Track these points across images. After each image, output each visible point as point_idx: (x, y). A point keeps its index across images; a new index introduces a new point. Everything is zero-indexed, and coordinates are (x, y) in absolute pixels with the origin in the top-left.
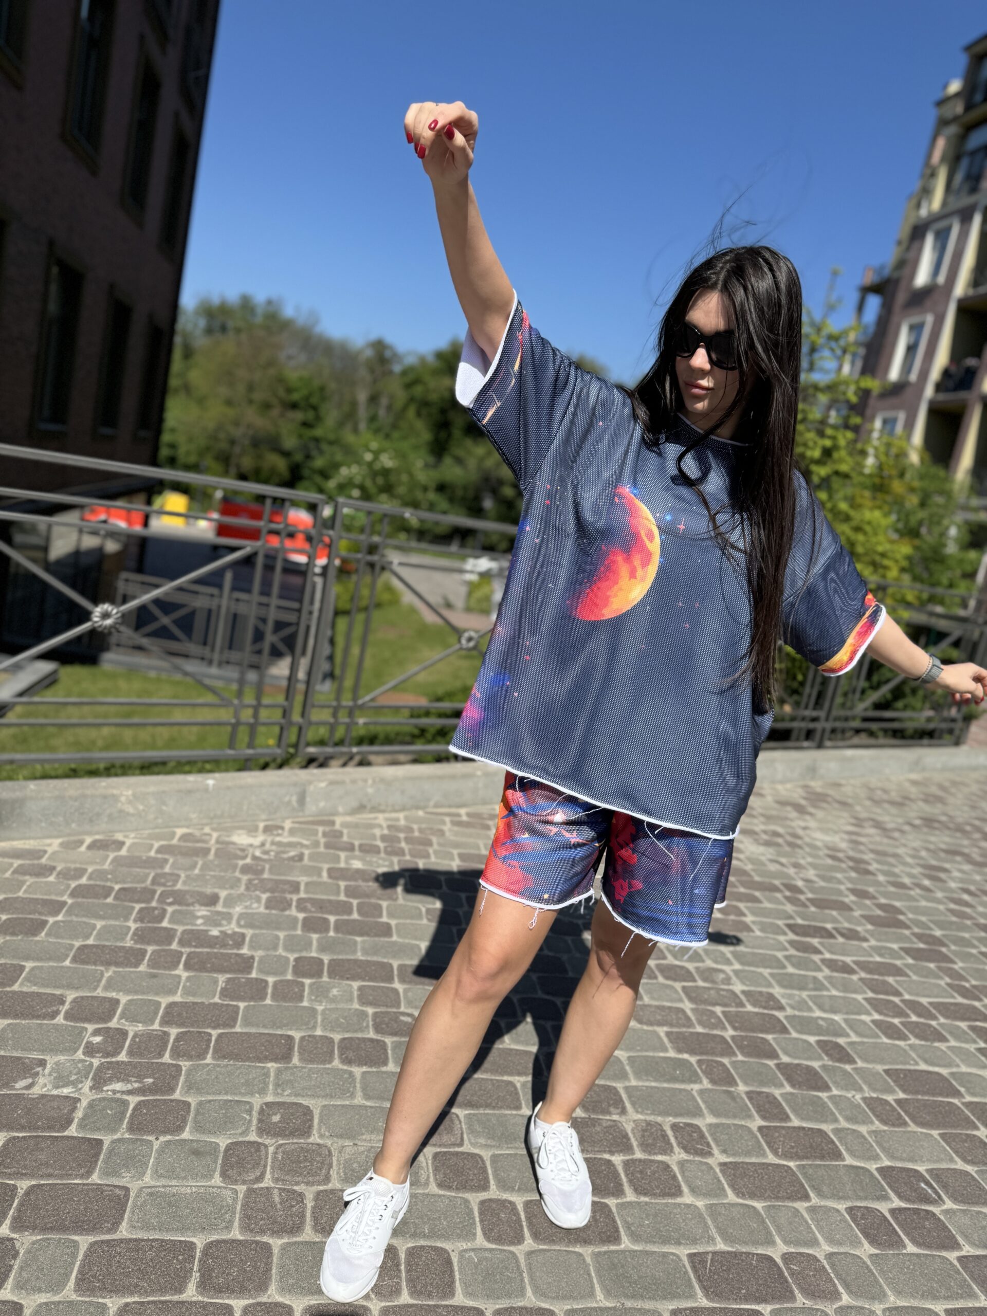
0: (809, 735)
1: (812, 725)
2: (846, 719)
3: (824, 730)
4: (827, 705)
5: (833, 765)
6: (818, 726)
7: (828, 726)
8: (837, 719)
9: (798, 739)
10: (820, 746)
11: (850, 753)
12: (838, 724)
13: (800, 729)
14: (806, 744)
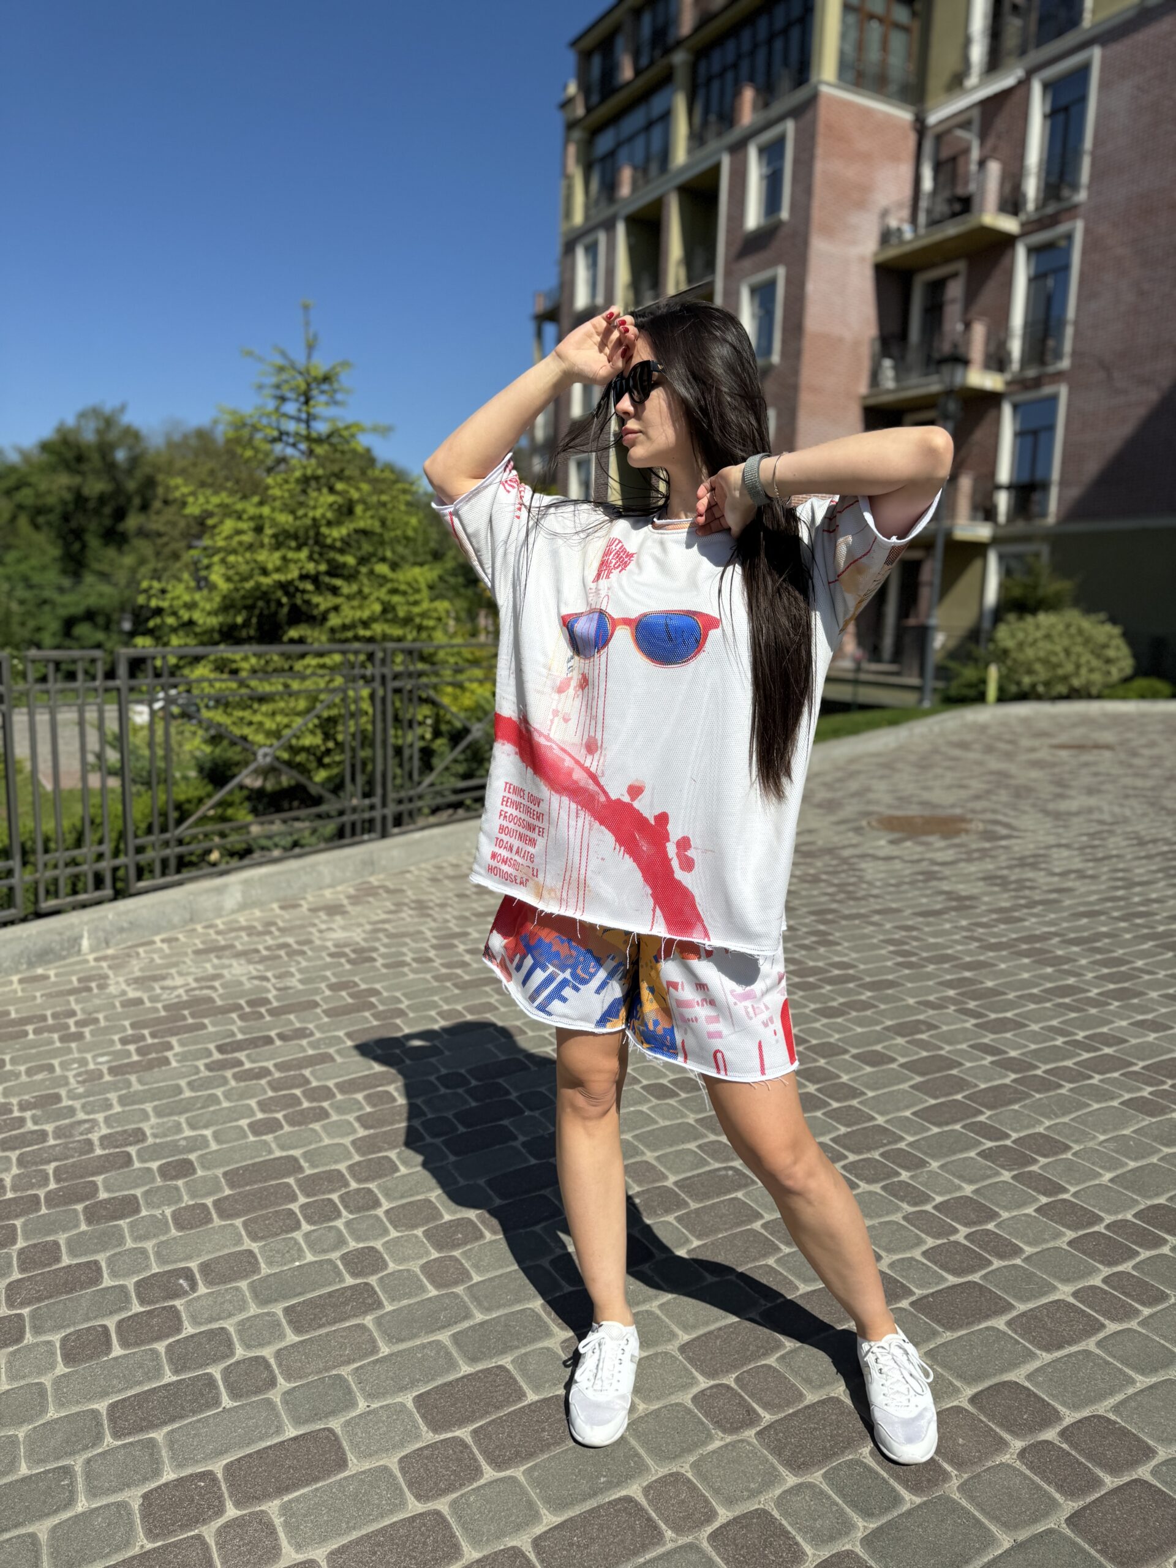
0: (368, 826)
1: (367, 815)
2: (411, 800)
3: (384, 818)
4: (379, 790)
5: (395, 853)
6: (377, 814)
7: (391, 810)
8: (400, 802)
9: (353, 834)
10: (384, 835)
11: (417, 835)
12: (402, 807)
13: (353, 825)
14: (366, 837)
